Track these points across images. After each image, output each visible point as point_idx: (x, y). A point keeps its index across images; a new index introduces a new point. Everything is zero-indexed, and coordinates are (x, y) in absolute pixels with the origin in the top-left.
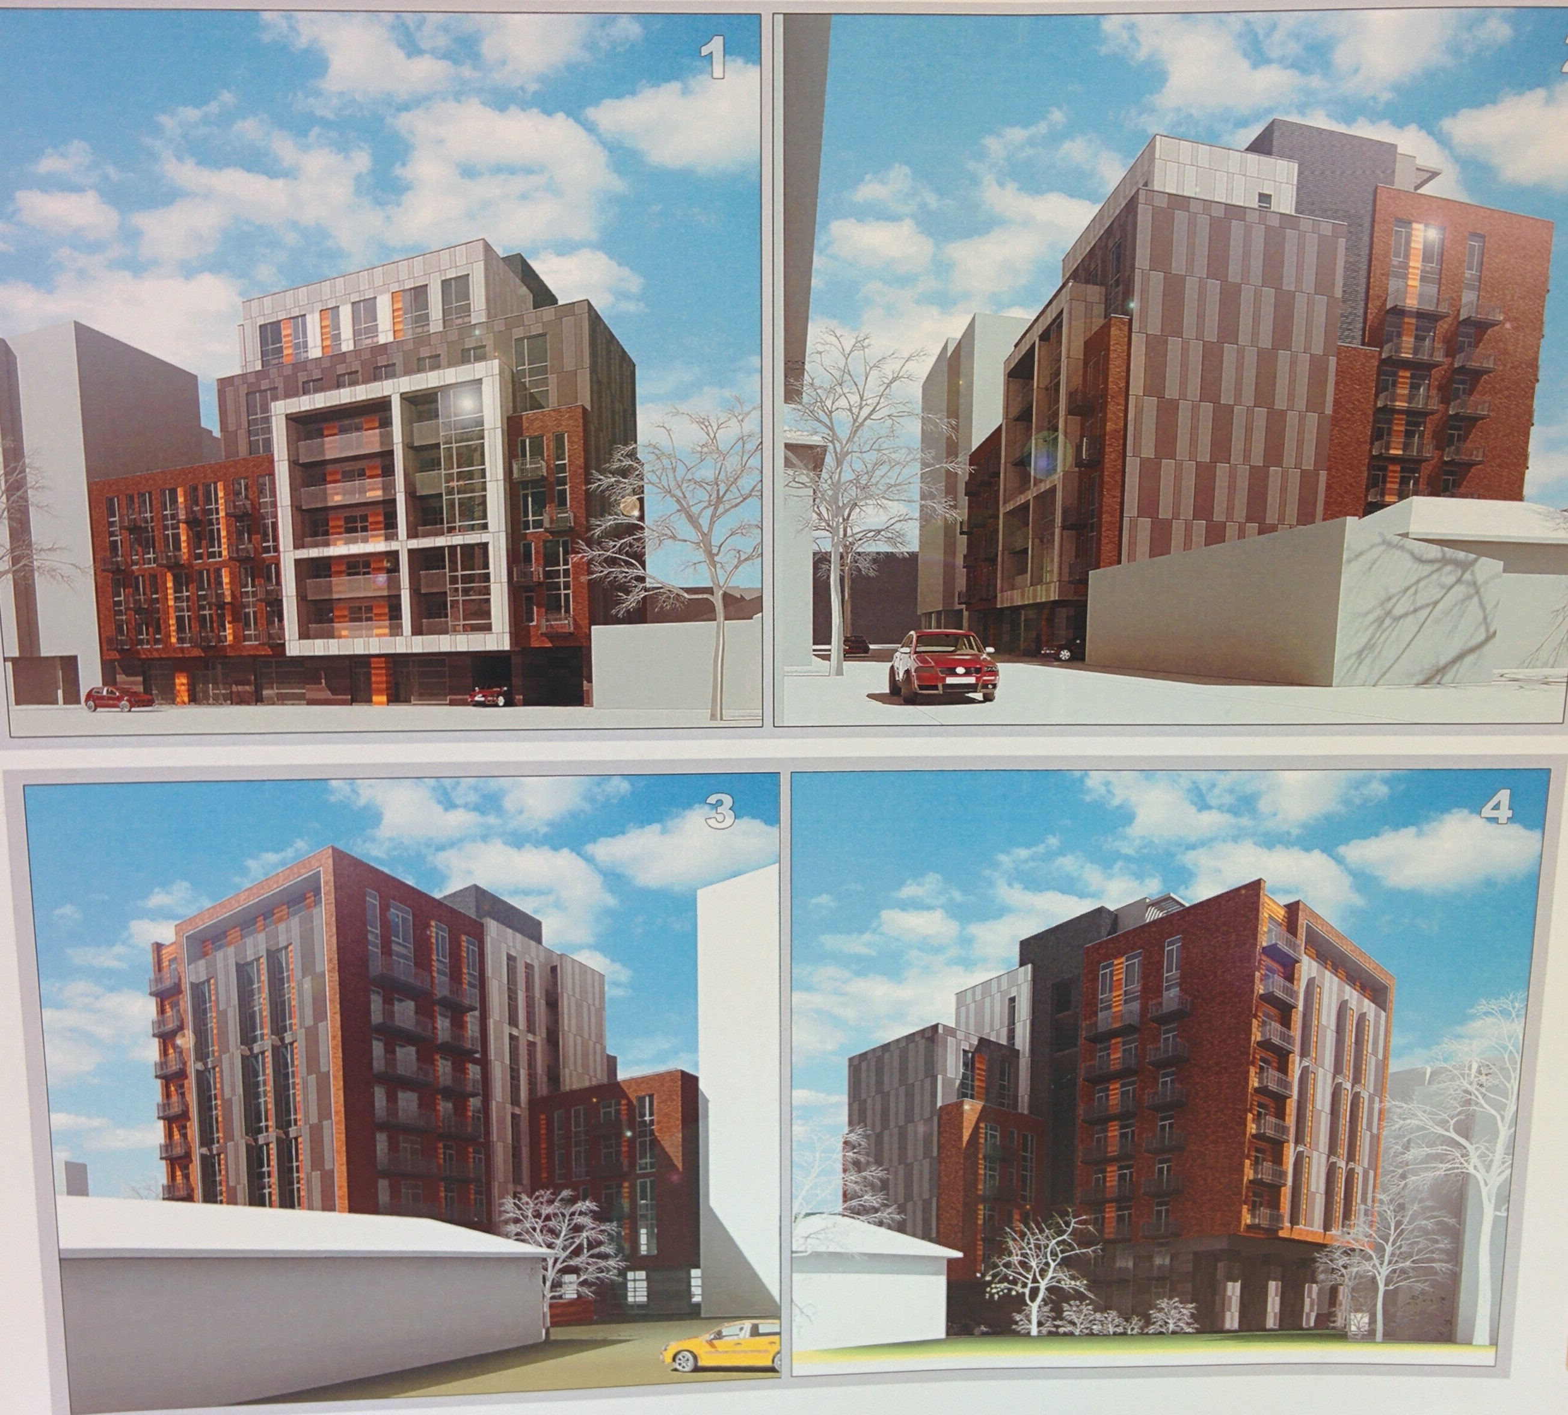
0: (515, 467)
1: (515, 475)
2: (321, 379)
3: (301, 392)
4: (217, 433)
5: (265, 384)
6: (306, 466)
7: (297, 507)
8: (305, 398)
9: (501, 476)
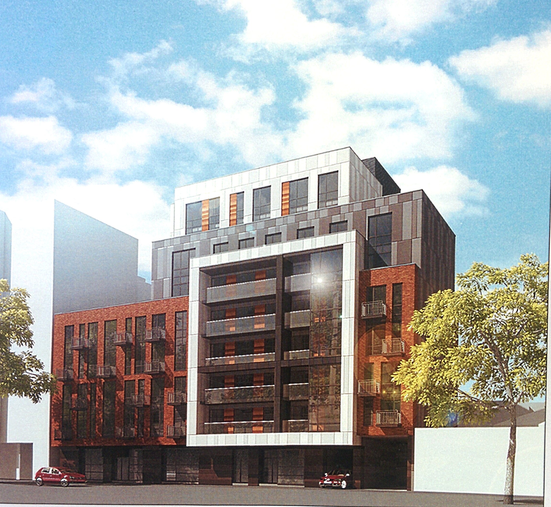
0: (364, 308)
1: (364, 314)
2: (227, 243)
3: (212, 252)
4: (149, 281)
5: (187, 246)
6: (211, 305)
7: (202, 335)
8: (215, 256)
9: (353, 315)
